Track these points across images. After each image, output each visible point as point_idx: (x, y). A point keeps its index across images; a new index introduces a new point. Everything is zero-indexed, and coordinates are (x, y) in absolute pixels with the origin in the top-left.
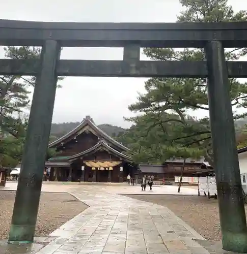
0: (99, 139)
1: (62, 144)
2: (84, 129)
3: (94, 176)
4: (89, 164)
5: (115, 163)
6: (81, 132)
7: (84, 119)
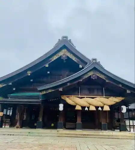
0: (81, 66)
1: (29, 73)
2: (61, 54)
3: (79, 121)
4: (71, 100)
5: (113, 100)
6: (55, 58)
7: (59, 40)
